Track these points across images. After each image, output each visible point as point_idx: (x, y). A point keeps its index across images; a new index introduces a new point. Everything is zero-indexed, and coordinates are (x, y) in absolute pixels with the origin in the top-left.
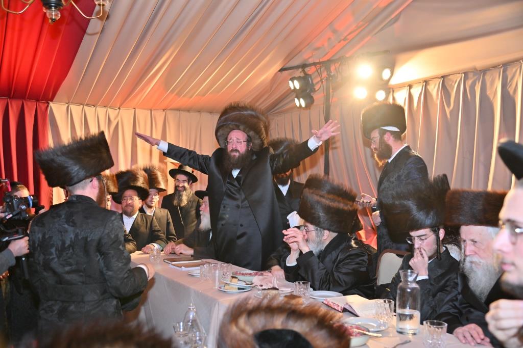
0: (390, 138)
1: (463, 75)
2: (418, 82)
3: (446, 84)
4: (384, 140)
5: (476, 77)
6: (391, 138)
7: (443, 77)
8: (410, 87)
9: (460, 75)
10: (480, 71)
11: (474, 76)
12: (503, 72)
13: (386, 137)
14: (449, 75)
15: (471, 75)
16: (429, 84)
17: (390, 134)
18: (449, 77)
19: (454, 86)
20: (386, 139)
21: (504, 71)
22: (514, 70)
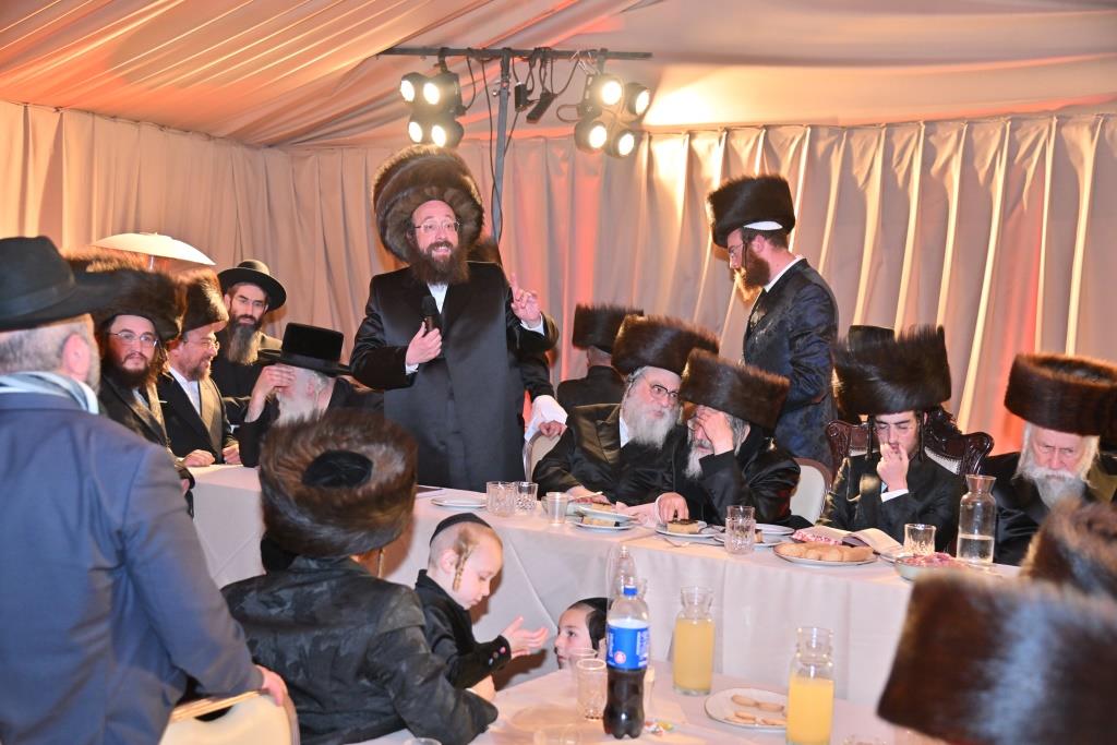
0: (763, 246)
1: (809, 130)
2: (711, 129)
3: (771, 140)
4: (751, 251)
5: (833, 138)
6: (767, 244)
7: (767, 127)
8: (692, 134)
9: (802, 129)
10: (843, 127)
11: (830, 134)
12: (886, 137)
13: (756, 245)
14: (780, 126)
15: (823, 132)
16: (733, 136)
17: (762, 239)
18: (779, 130)
19: (788, 148)
20: (755, 249)
21: (888, 136)
22: (907, 136)
